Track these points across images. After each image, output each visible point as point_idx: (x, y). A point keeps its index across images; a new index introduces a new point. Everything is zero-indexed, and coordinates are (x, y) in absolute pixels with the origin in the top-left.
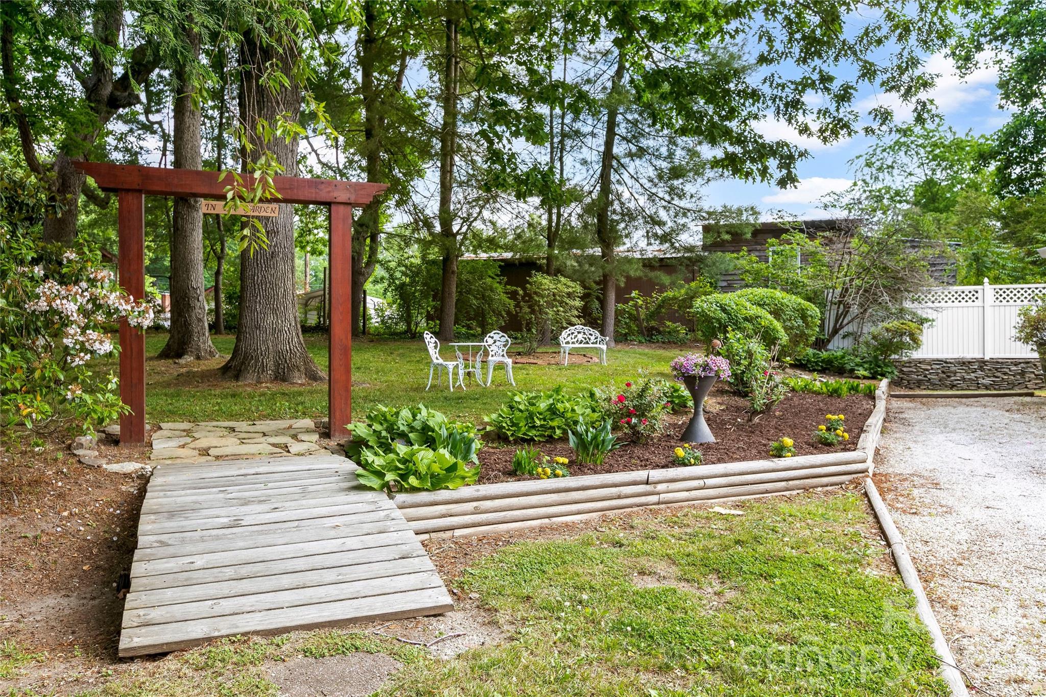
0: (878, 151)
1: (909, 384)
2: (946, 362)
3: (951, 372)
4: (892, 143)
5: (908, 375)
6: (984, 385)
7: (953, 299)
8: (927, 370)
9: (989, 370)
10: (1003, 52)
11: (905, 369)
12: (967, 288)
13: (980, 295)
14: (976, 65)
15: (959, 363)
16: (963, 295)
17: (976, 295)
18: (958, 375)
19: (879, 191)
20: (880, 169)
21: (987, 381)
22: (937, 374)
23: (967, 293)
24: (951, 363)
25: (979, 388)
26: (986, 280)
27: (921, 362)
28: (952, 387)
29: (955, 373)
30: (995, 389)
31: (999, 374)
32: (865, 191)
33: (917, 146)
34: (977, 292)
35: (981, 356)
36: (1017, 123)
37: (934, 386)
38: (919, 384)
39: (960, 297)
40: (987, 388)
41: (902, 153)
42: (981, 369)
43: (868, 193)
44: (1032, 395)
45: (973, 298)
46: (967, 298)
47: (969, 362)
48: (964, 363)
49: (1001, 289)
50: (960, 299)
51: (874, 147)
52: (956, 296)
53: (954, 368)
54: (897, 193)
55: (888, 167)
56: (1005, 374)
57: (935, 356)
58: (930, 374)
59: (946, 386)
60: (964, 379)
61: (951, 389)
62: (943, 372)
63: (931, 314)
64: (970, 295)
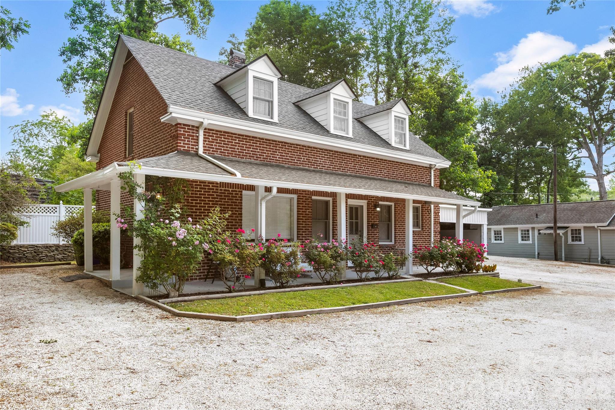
0: (29, 125)
1: (14, 259)
2: (37, 247)
3: (40, 252)
4: (37, 122)
5: (13, 254)
6: (58, 259)
7: (43, 211)
8: (25, 251)
9: (61, 250)
10: (88, 86)
11: (11, 251)
12: (51, 206)
13: (58, 210)
14: (74, 89)
15: (44, 247)
16: (48, 210)
17: (56, 210)
18: (44, 253)
19: (30, 147)
20: (30, 135)
21: (60, 256)
22: (31, 253)
23: (50, 208)
24: (39, 247)
25: (55, 260)
26: (61, 202)
27: (21, 246)
28: (40, 260)
29: (42, 252)
30: (64, 261)
31: (66, 253)
32: (21, 146)
33: (53, 126)
34: (56, 208)
35: (58, 243)
36: (89, 123)
37: (29, 260)
38: (20, 260)
39: (46, 210)
40: (60, 260)
41: (43, 129)
42: (57, 250)
43: (23, 148)
44: (70, 264)
45: (54, 211)
46: (50, 211)
47: (50, 246)
48: (47, 247)
49: (69, 207)
50: (46, 211)
51: (26, 122)
52: (44, 209)
53: (42, 250)
54: (41, 150)
55: (36, 135)
56: (70, 252)
57: (31, 243)
58: (27, 253)
59: (37, 260)
60: (47, 256)
61: (39, 261)
62: (35, 252)
63: (25, 219)
64: (52, 210)
